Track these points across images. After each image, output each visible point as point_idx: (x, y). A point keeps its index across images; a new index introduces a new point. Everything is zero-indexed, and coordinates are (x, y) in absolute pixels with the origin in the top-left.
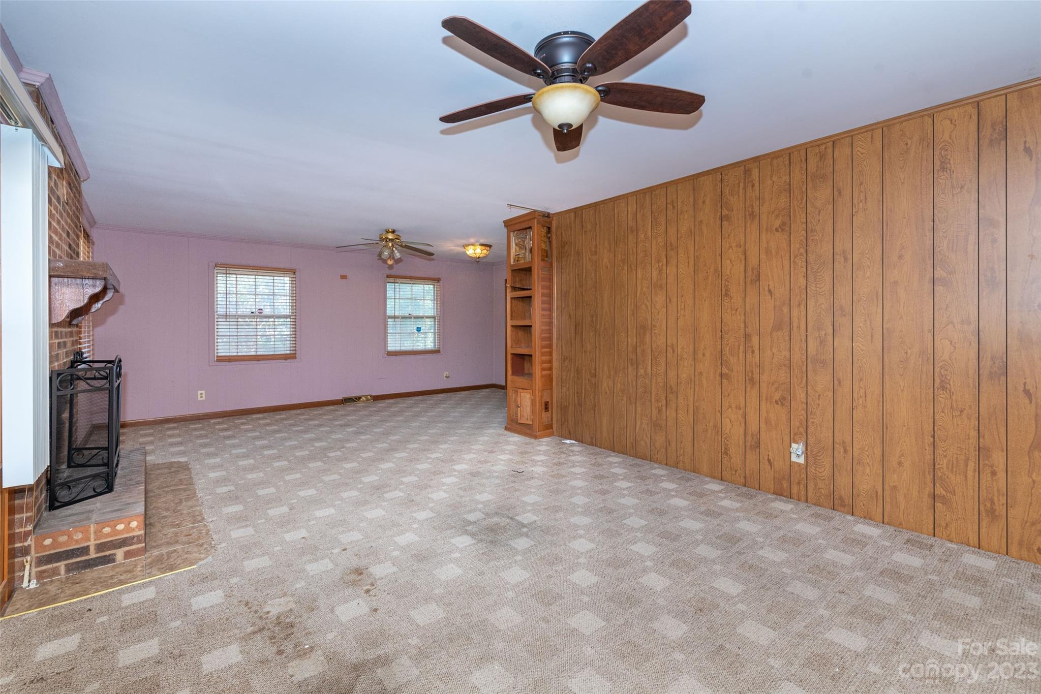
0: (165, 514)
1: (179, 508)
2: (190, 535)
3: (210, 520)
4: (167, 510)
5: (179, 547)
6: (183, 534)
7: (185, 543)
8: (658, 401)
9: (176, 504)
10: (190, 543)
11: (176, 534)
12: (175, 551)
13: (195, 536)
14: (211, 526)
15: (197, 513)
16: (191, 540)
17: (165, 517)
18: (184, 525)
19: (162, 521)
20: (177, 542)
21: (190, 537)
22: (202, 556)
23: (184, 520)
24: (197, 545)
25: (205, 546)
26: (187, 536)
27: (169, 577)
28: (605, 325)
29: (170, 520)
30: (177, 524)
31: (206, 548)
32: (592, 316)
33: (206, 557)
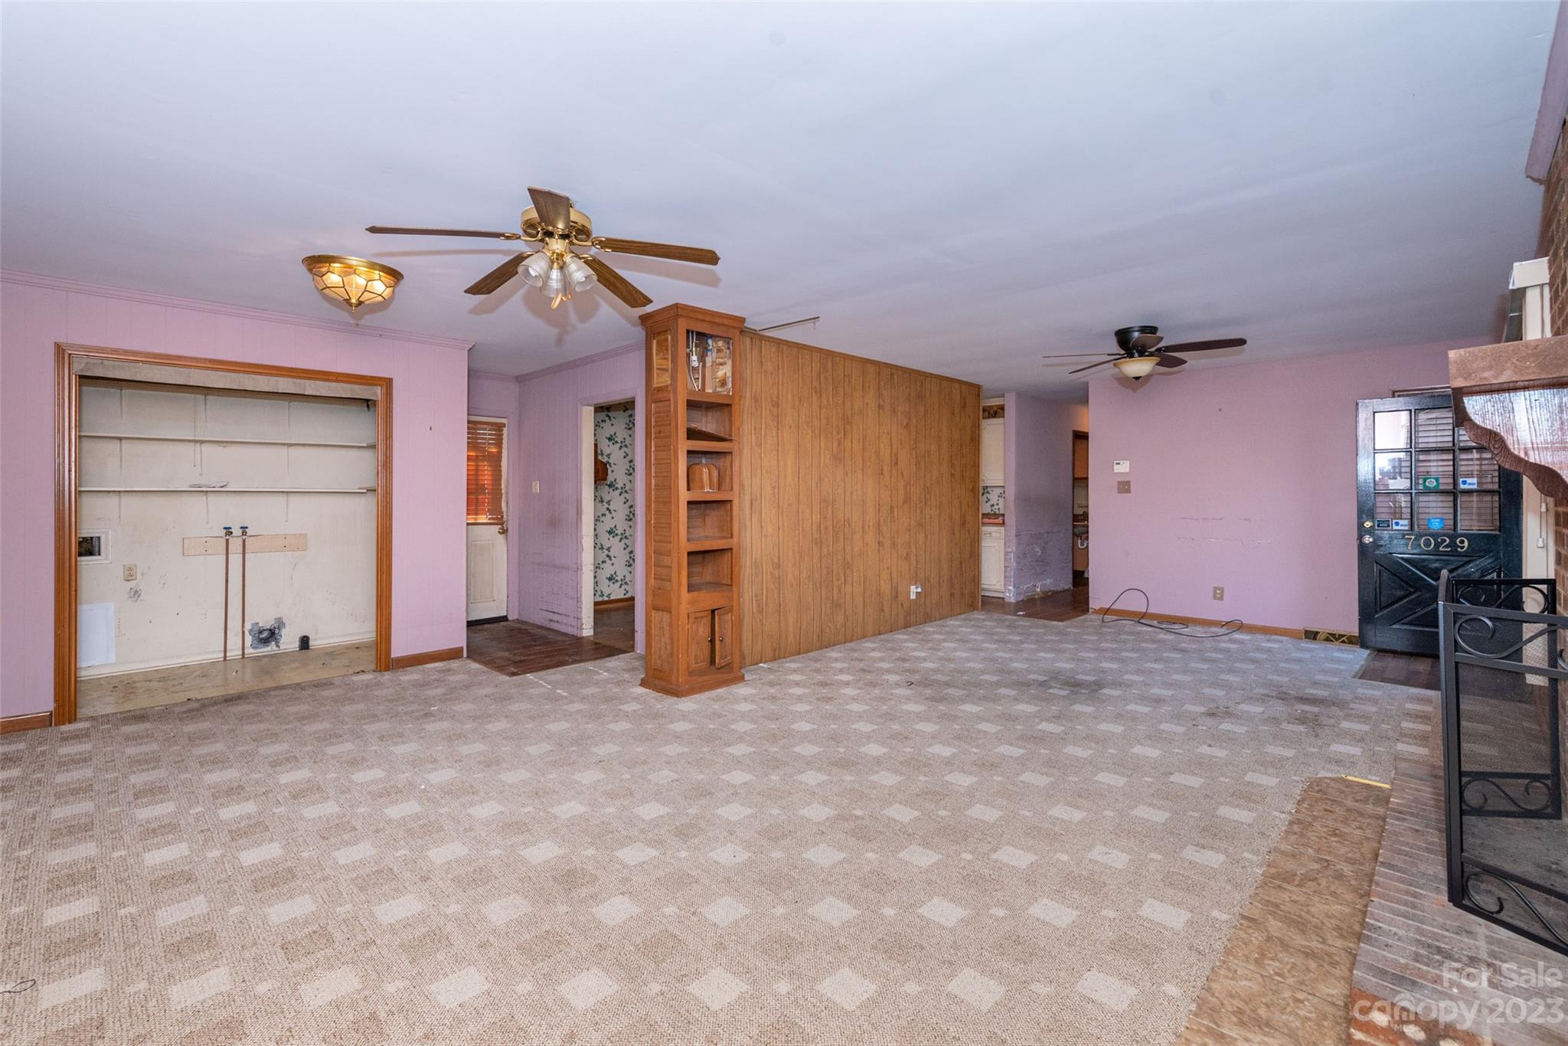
0: (1347, 869)
1: (1317, 866)
2: (1326, 810)
3: (1283, 816)
4: (1339, 876)
5: (1350, 803)
6: (1334, 816)
7: (1339, 804)
8: (838, 580)
9: (1315, 879)
10: (1332, 800)
11: (1345, 821)
12: (1357, 801)
13: (1321, 806)
14: (1291, 807)
15: (1293, 838)
16: (1329, 803)
17: (1352, 861)
18: (1325, 830)
19: (1357, 856)
20: (1348, 810)
21: (1327, 808)
22: (1328, 781)
23: (1320, 838)
24: (1325, 794)
25: (1316, 788)
26: (1331, 811)
27: (1374, 778)
28: (789, 499)
29: (1343, 850)
30: (1336, 835)
31: (1318, 785)
32: (774, 488)
33: (1325, 778)
